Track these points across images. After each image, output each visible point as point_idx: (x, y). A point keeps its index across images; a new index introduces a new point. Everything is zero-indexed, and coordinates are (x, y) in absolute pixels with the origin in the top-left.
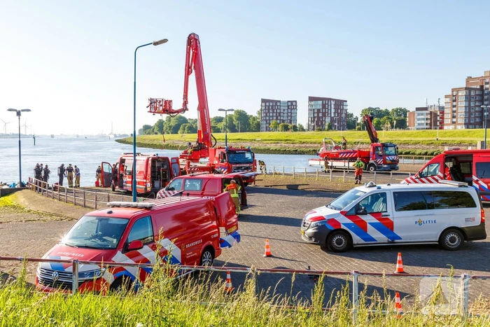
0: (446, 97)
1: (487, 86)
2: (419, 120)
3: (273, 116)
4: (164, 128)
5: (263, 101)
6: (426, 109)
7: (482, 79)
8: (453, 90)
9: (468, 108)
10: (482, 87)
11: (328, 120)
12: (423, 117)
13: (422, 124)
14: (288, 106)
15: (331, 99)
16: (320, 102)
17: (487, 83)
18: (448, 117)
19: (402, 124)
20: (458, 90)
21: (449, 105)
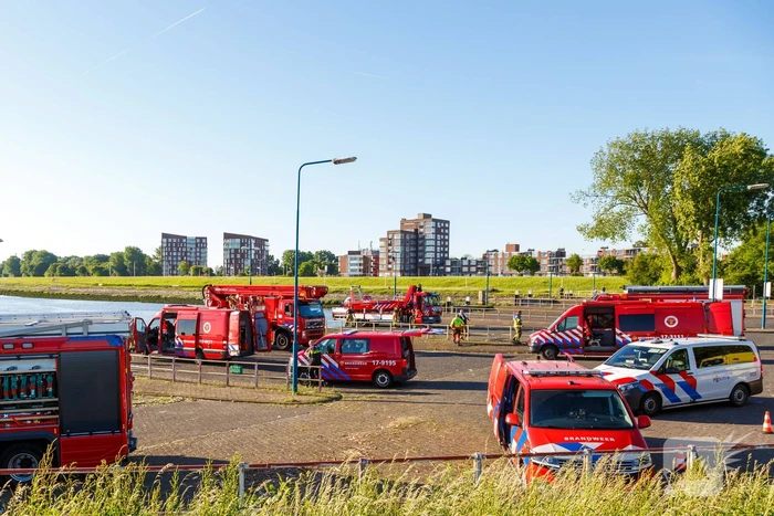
0: (381, 240)
1: (422, 230)
2: (351, 265)
3: (177, 256)
4: (22, 268)
5: (164, 236)
6: (359, 253)
7: (416, 222)
8: (389, 233)
9: (404, 253)
10: (416, 230)
11: (248, 263)
12: (355, 262)
13: (355, 270)
14: (196, 244)
15: (251, 237)
16: (238, 240)
17: (421, 227)
18: (383, 262)
19: (333, 271)
20: (393, 232)
21: (384, 250)
